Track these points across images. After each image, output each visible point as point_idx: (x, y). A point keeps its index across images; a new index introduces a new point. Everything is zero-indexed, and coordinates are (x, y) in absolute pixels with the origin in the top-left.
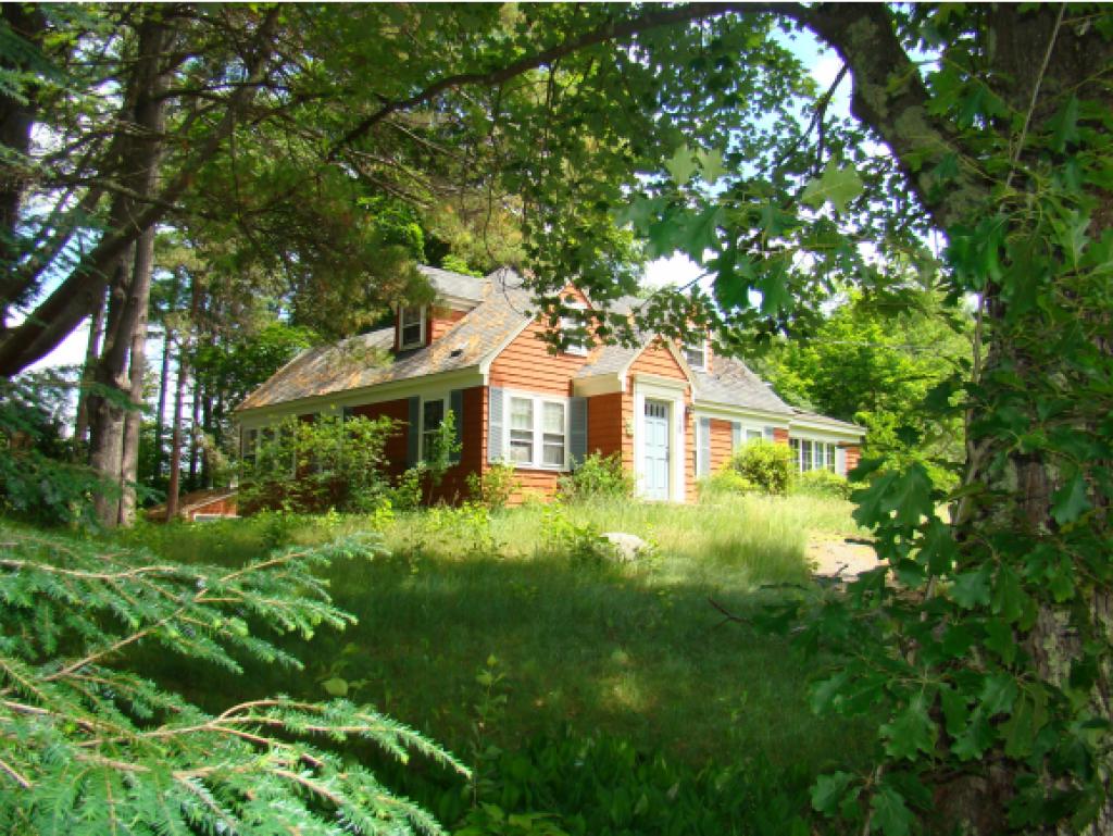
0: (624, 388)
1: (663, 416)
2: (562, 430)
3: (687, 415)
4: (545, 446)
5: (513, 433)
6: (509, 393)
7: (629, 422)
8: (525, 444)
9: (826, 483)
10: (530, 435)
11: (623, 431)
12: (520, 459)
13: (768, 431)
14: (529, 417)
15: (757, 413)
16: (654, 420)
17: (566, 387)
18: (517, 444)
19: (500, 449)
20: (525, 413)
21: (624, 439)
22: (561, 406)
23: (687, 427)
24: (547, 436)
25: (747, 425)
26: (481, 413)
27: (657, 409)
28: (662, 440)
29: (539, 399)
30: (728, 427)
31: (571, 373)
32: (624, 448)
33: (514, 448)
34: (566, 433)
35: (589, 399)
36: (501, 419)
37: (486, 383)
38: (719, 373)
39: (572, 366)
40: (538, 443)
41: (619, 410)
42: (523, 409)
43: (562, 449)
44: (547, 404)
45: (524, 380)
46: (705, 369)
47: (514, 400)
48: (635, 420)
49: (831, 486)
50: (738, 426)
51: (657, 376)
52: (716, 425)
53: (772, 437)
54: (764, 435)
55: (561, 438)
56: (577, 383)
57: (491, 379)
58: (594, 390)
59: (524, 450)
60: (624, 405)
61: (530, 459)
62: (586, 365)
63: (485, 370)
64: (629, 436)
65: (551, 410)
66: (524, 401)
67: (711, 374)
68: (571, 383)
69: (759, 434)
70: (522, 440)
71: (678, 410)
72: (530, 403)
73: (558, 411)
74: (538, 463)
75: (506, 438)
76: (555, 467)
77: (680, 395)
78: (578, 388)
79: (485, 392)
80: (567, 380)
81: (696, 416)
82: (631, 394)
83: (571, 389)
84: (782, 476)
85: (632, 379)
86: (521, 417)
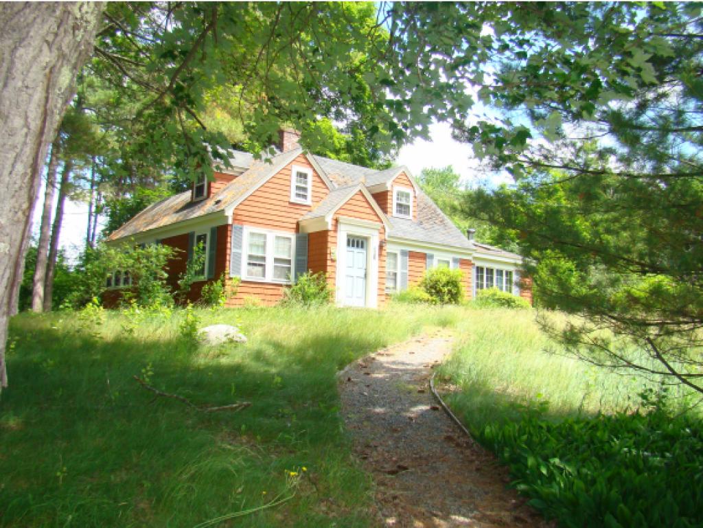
0: (330, 227)
1: (362, 247)
2: (290, 256)
3: (381, 247)
4: (275, 267)
5: (251, 257)
6: (247, 230)
7: (332, 251)
8: (260, 265)
9: (496, 297)
10: (264, 259)
11: (329, 257)
12: (256, 275)
13: (455, 260)
14: (264, 247)
15: (447, 248)
16: (355, 250)
17: (294, 226)
18: (255, 265)
19: (239, 269)
20: (261, 244)
21: (329, 263)
22: (289, 239)
23: (380, 255)
24: (277, 260)
25: (438, 256)
26: (225, 243)
27: (357, 242)
28: (362, 264)
29: (271, 234)
30: (424, 257)
31: (297, 216)
32: (329, 269)
33: (251, 267)
34: (293, 259)
35: (309, 235)
36: (242, 247)
37: (230, 222)
38: (421, 220)
39: (299, 212)
40: (270, 264)
41: (326, 242)
42: (260, 241)
43: (289, 269)
44: (278, 238)
45: (261, 221)
46: (410, 217)
47: (252, 234)
48: (339, 250)
49: (499, 299)
50: (432, 257)
51: (358, 219)
52: (412, 255)
53: (458, 265)
54: (451, 264)
55: (289, 262)
56: (302, 224)
57: (234, 219)
58: (312, 229)
59: (260, 269)
60: (330, 239)
61: (264, 275)
62: (310, 211)
63: (229, 213)
64: (333, 261)
65: (281, 242)
66: (260, 235)
67: (415, 220)
68: (298, 224)
69: (448, 263)
70: (257, 262)
71: (374, 243)
72: (265, 236)
73: (287, 243)
74: (270, 277)
75: (245, 261)
76: (283, 281)
77: (376, 233)
78: (303, 227)
79: (229, 228)
80: (295, 221)
81: (389, 248)
82: (335, 231)
83: (298, 228)
84: (454, 291)
85: (337, 221)
86: (258, 246)
